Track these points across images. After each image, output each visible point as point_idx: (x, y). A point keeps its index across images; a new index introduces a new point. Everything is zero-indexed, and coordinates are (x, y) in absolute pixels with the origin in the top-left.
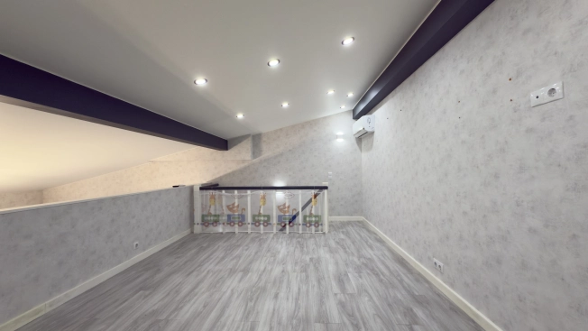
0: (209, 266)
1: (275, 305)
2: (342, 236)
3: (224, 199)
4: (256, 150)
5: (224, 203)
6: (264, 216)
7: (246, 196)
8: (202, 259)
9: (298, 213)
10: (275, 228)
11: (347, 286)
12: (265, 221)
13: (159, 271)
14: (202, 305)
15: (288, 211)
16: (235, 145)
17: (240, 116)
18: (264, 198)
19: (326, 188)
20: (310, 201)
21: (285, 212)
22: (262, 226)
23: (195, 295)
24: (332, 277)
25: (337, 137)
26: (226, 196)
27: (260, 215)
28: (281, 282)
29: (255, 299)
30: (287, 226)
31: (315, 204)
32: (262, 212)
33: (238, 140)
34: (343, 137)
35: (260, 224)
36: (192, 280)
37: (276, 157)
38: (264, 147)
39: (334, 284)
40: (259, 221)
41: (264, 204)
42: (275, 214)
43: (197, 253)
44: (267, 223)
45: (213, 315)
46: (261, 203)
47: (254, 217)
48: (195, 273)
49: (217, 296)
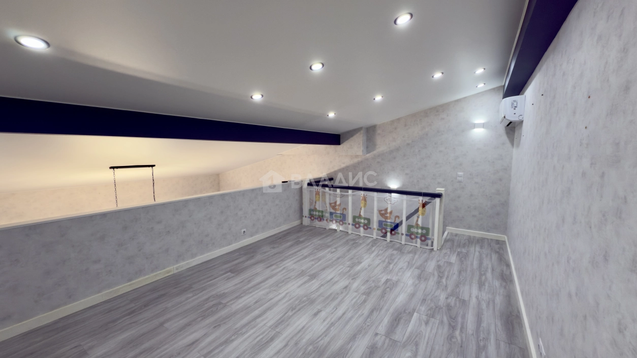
0: (289, 264)
1: (307, 324)
2: (454, 259)
3: (327, 196)
4: (370, 144)
5: (327, 201)
6: (365, 219)
7: (347, 196)
8: (290, 253)
9: (401, 222)
10: (375, 234)
11: (399, 330)
12: (365, 225)
13: (252, 257)
14: (254, 301)
15: (390, 218)
16: (347, 139)
17: (331, 115)
18: (365, 199)
19: (439, 196)
20: (417, 211)
21: (386, 218)
22: (362, 229)
23: (257, 289)
24: (391, 310)
25: (474, 126)
26: (330, 194)
27: (360, 217)
28: (334, 299)
29: (297, 309)
30: (389, 234)
31: (423, 214)
32: (362, 214)
33: (351, 133)
34: (483, 126)
35: (360, 226)
36: (268, 272)
37: (391, 152)
38: (379, 140)
39: (386, 321)
40: (359, 223)
41: (365, 206)
42: (375, 219)
43: (291, 246)
44: (367, 226)
45: (257, 312)
46: (362, 205)
47: (354, 218)
48: (273, 267)
49: (271, 296)
